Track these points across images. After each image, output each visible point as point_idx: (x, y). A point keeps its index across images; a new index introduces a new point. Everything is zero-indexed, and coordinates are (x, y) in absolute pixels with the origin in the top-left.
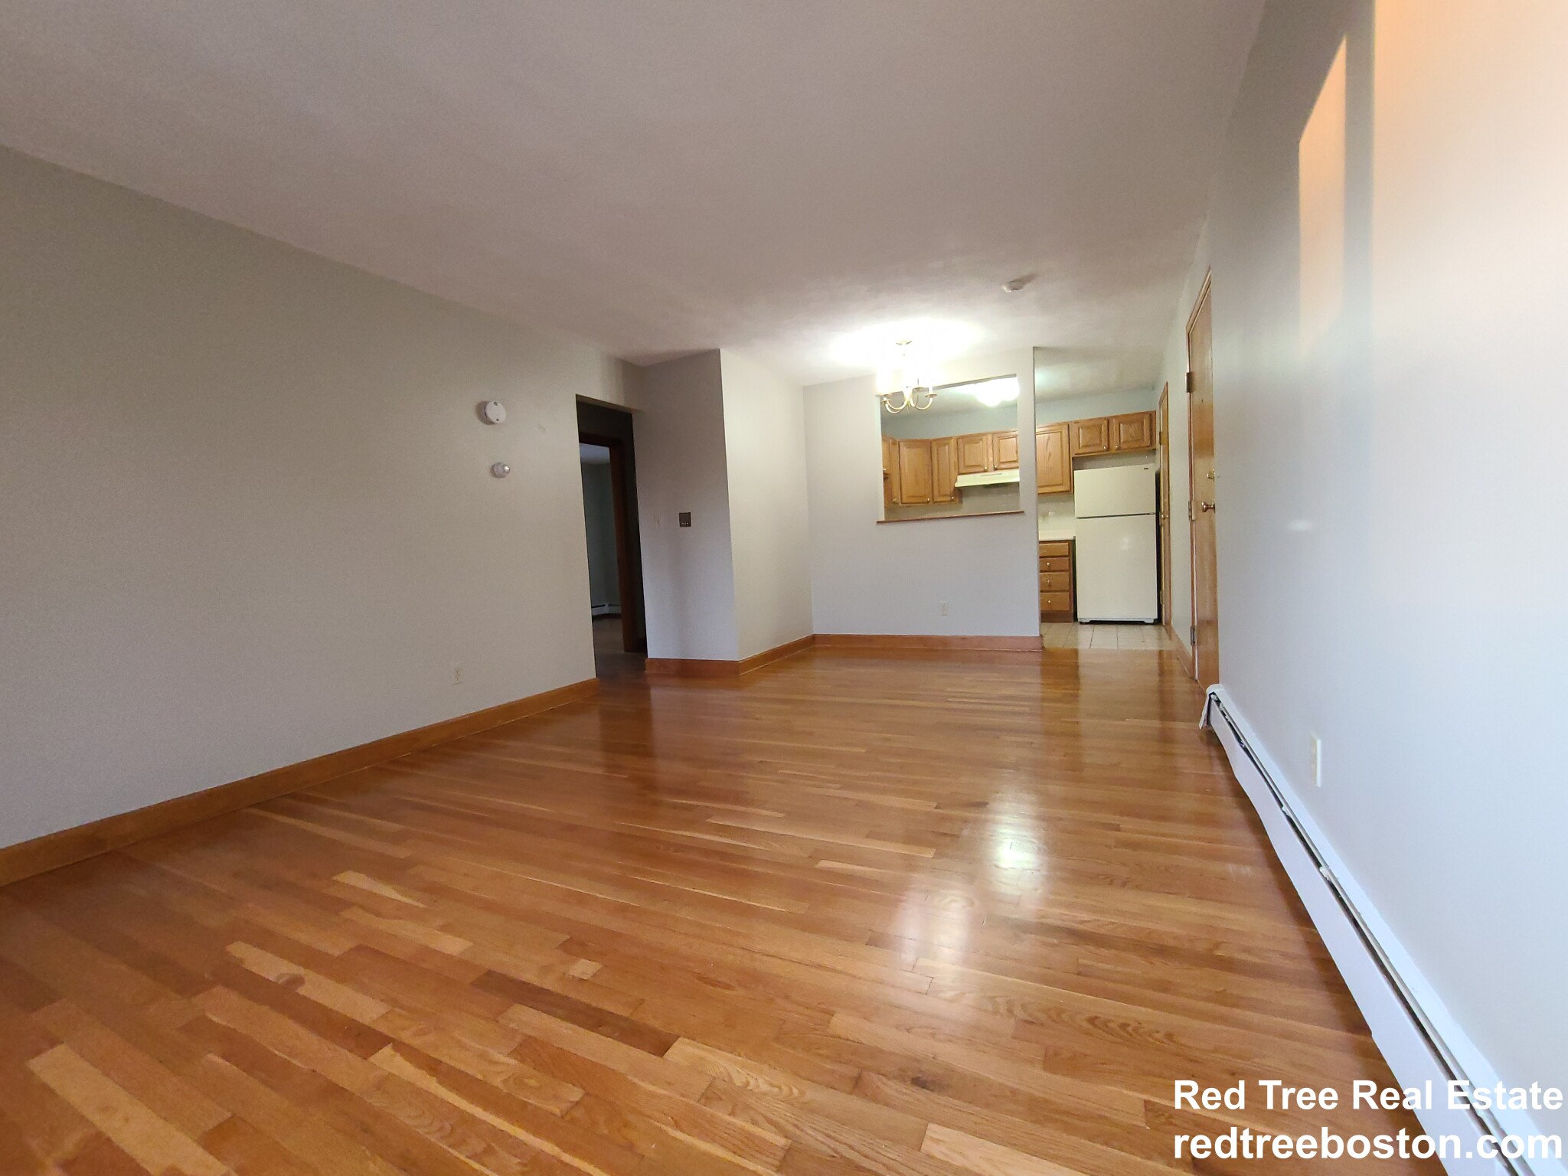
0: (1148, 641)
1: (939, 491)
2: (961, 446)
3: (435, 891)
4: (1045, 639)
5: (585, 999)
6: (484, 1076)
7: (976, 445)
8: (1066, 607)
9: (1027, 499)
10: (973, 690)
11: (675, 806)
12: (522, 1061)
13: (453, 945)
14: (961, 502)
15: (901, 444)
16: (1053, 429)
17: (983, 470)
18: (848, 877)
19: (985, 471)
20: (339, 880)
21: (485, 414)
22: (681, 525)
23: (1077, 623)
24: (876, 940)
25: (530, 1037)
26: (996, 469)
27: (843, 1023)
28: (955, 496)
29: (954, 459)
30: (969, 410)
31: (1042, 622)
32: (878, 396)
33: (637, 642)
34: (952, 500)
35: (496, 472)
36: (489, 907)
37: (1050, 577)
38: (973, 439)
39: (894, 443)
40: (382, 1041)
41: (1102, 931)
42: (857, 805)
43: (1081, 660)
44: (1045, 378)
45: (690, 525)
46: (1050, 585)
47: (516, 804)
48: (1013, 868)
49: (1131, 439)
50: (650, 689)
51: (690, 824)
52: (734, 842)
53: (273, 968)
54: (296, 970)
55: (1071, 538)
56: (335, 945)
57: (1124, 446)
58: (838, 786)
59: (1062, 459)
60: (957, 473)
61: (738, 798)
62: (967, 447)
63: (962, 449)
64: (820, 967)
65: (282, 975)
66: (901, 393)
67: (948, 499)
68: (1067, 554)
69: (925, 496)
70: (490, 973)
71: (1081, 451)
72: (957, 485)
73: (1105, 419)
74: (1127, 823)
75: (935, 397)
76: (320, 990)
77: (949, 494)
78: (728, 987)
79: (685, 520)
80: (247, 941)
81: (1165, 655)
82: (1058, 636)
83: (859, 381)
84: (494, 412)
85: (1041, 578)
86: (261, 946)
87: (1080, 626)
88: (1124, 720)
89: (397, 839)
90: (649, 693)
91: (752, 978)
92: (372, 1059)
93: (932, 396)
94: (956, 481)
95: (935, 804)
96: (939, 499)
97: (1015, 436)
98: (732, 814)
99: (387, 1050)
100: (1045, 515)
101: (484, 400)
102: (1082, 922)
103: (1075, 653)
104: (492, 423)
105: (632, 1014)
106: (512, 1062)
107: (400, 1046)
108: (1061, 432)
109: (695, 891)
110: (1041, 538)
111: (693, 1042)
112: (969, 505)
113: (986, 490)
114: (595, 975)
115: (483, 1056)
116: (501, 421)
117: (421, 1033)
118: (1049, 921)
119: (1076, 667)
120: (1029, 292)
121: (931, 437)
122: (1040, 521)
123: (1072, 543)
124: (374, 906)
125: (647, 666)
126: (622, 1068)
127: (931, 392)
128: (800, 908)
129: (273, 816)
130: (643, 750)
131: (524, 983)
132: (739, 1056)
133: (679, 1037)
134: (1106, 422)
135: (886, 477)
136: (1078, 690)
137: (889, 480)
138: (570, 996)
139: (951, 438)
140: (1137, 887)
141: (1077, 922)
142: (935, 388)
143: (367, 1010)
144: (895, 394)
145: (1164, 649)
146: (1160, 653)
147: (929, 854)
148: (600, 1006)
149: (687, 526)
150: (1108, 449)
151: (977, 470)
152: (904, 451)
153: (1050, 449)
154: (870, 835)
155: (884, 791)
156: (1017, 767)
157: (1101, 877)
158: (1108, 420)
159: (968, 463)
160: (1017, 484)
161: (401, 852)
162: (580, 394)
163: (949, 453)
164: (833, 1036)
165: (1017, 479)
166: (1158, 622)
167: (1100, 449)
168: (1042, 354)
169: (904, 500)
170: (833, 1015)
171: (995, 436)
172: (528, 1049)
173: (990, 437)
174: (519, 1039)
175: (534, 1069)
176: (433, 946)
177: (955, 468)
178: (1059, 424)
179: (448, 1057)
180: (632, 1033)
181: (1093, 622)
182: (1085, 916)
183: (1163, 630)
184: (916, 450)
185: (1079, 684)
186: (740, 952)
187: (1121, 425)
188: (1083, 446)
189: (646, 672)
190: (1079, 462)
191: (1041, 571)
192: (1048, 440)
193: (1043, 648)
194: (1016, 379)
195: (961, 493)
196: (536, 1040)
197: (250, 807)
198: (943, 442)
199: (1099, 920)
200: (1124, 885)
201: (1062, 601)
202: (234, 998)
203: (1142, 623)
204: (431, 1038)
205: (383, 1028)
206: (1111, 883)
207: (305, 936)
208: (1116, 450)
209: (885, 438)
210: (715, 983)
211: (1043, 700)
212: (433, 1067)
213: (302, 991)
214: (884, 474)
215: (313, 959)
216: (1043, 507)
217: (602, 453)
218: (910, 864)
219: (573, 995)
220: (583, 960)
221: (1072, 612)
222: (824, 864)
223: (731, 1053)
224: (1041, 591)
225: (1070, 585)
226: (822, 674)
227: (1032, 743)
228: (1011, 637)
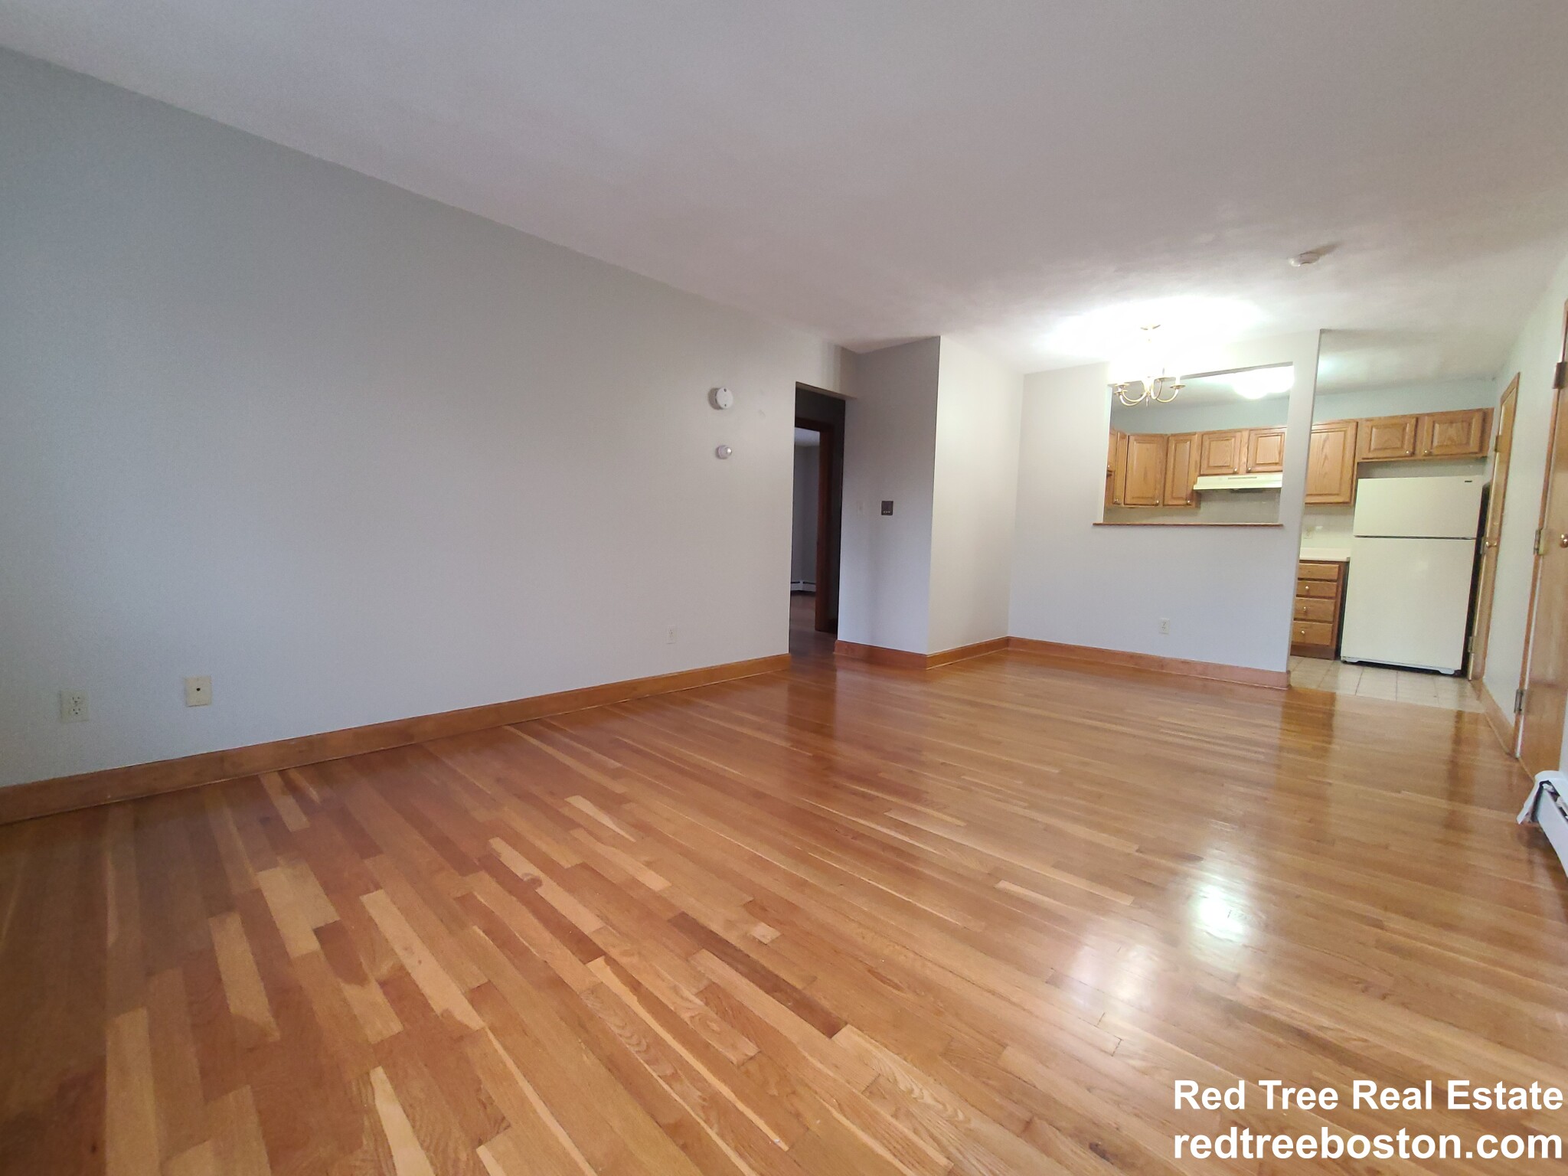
0: (1445, 697)
1: (1172, 492)
2: (1206, 443)
3: (642, 828)
4: (1292, 675)
5: (763, 962)
6: (675, 1009)
7: (1227, 443)
8: (1327, 642)
9: (1288, 511)
10: (1193, 725)
11: (855, 793)
12: (707, 1004)
13: (655, 882)
14: (1198, 506)
15: (1132, 438)
16: (1332, 428)
17: (1231, 471)
18: (1032, 906)
19: (1235, 473)
20: (571, 802)
21: (716, 400)
22: (883, 514)
23: (1339, 662)
24: (1056, 980)
25: (714, 983)
26: (1249, 472)
27: (1015, 1058)
28: (1191, 500)
29: (1195, 455)
30: (1222, 402)
31: (1291, 655)
32: (1109, 385)
33: (828, 624)
34: (1187, 504)
35: (720, 453)
36: (686, 853)
37: (1307, 604)
38: (1223, 436)
39: (1123, 437)
40: (597, 952)
41: (1345, 1045)
42: (1045, 830)
43: (1339, 707)
44: (1330, 367)
45: (891, 514)
46: (1306, 613)
47: (715, 764)
48: (1231, 941)
49: (1449, 443)
50: (836, 671)
51: (869, 814)
52: (911, 842)
53: (523, 868)
54: (536, 872)
55: (1343, 558)
56: (567, 860)
57: (1435, 452)
58: (1026, 804)
59: (1343, 466)
60: (1198, 473)
61: (916, 796)
62: (1213, 444)
63: (1207, 447)
64: (993, 993)
65: (527, 875)
66: (1139, 384)
67: (1183, 502)
68: (1336, 578)
69: (1153, 498)
70: (684, 915)
71: (1371, 455)
72: (1196, 487)
73: (1411, 416)
74: (1396, 923)
75: (1182, 389)
76: (552, 893)
77: (1185, 497)
78: (897, 987)
79: (887, 508)
80: (504, 839)
81: (1466, 719)
82: (1311, 675)
83: (1088, 370)
84: (724, 398)
85: (1296, 603)
86: (514, 846)
87: (1343, 666)
88: (1399, 792)
89: (616, 774)
90: (835, 676)
91: (924, 987)
92: (590, 965)
93: (1178, 387)
94: (1195, 483)
95: (1136, 847)
96: (1170, 503)
97: (1281, 434)
98: (915, 813)
99: (600, 961)
100: (1310, 530)
101: (715, 386)
102: (1321, 1028)
103: (1331, 698)
104: (718, 408)
105: (804, 988)
106: (698, 1001)
107: (611, 961)
108: (1345, 432)
109: (870, 882)
110: (1303, 557)
111: (860, 1032)
112: (1208, 511)
113: (1233, 495)
114: (773, 941)
115: (675, 990)
116: (728, 406)
117: (625, 953)
118: (1274, 1014)
119: (1330, 715)
120: (1326, 265)
121: (1169, 432)
122: (1303, 536)
123: (1344, 566)
124: (595, 831)
125: (836, 649)
126: (794, 1039)
127: (1178, 383)
128: (976, 926)
129: (525, 737)
130: (823, 728)
131: (711, 931)
132: (905, 1059)
133: (846, 1024)
134: (1413, 421)
135: (1110, 474)
136: (1330, 743)
137: (1112, 477)
138: (751, 955)
139: (1195, 434)
140: (1404, 1005)
141: (1308, 1024)
142: (1183, 378)
143: (588, 922)
144: (1132, 384)
145: (1467, 710)
146: (1459, 715)
147: (1126, 901)
148: (776, 973)
149: (888, 514)
150: (1413, 454)
151: (1224, 471)
152: (1135, 447)
153: (1327, 450)
154: (1057, 866)
155: (1076, 820)
156: (1243, 823)
157: (1350, 979)
158: (1417, 419)
159: (1212, 464)
160: (1278, 490)
161: (618, 787)
162: (800, 381)
163: (1189, 453)
164: (1004, 1070)
165: (1279, 485)
166: (1462, 674)
167: (1402, 453)
168: (1330, 338)
169: (1128, 501)
170: (1005, 1048)
171: (1253, 434)
172: (712, 993)
173: (1246, 434)
174: (705, 982)
175: (717, 1014)
176: (640, 879)
177: (1196, 468)
178: (1348, 422)
179: (647, 982)
180: (804, 1007)
181: (1361, 663)
182: (1325, 1022)
183: (1469, 685)
184: (1148, 446)
185: (1331, 736)
186: (911, 955)
187: (1437, 426)
188: (1375, 450)
189: (834, 653)
190: (1365, 468)
191: (1298, 596)
192: (1325, 441)
193: (1289, 686)
194: (1291, 368)
195: (1199, 496)
196: (718, 986)
197: (509, 725)
198: (1183, 438)
199: (1343, 1031)
200: (1384, 997)
201: (1321, 634)
202: (493, 885)
203: (1436, 673)
204: (635, 960)
205: (599, 941)
206: (1365, 990)
207: (544, 845)
208: (1425, 455)
209: (1113, 430)
210: (883, 980)
211: (1281, 749)
212: (635, 986)
213: (539, 891)
214: (1108, 471)
215: (549, 866)
216: (1310, 520)
217: (813, 436)
218: (1101, 907)
219: (754, 956)
220: (763, 924)
221: (1334, 647)
222: (1004, 885)
223: (898, 1054)
224: (1295, 619)
225: (1334, 616)
226: (1012, 680)
227: (1266, 799)
228: (1247, 669)
